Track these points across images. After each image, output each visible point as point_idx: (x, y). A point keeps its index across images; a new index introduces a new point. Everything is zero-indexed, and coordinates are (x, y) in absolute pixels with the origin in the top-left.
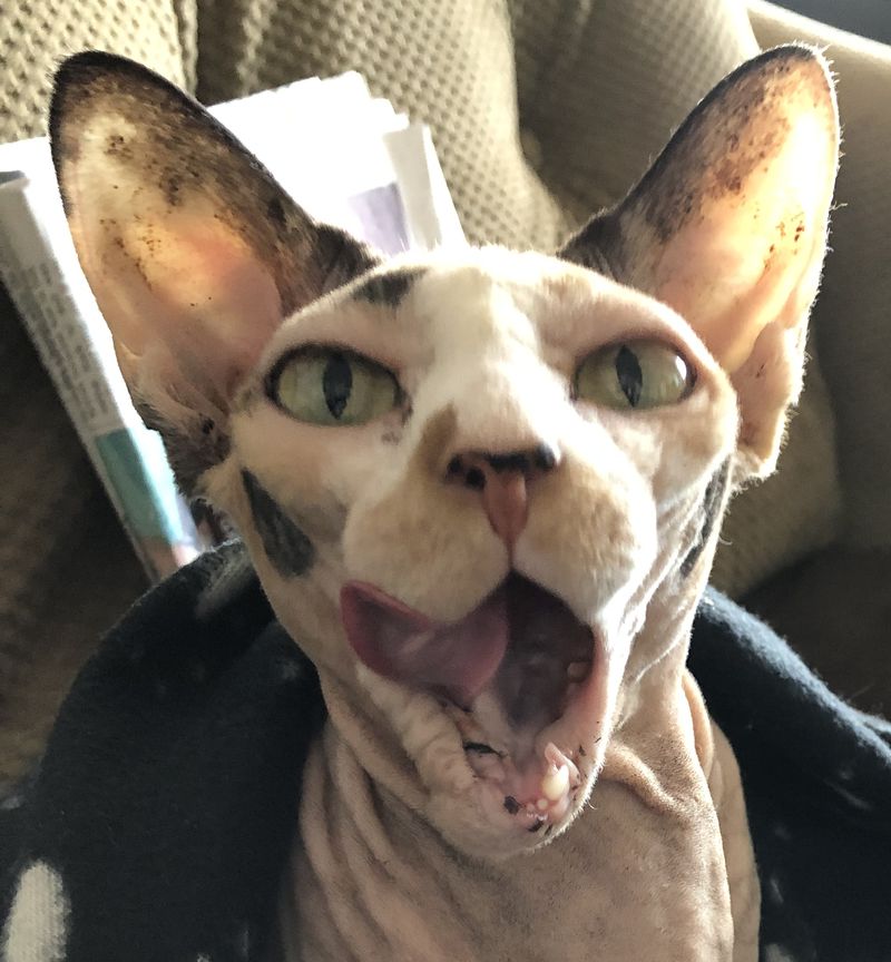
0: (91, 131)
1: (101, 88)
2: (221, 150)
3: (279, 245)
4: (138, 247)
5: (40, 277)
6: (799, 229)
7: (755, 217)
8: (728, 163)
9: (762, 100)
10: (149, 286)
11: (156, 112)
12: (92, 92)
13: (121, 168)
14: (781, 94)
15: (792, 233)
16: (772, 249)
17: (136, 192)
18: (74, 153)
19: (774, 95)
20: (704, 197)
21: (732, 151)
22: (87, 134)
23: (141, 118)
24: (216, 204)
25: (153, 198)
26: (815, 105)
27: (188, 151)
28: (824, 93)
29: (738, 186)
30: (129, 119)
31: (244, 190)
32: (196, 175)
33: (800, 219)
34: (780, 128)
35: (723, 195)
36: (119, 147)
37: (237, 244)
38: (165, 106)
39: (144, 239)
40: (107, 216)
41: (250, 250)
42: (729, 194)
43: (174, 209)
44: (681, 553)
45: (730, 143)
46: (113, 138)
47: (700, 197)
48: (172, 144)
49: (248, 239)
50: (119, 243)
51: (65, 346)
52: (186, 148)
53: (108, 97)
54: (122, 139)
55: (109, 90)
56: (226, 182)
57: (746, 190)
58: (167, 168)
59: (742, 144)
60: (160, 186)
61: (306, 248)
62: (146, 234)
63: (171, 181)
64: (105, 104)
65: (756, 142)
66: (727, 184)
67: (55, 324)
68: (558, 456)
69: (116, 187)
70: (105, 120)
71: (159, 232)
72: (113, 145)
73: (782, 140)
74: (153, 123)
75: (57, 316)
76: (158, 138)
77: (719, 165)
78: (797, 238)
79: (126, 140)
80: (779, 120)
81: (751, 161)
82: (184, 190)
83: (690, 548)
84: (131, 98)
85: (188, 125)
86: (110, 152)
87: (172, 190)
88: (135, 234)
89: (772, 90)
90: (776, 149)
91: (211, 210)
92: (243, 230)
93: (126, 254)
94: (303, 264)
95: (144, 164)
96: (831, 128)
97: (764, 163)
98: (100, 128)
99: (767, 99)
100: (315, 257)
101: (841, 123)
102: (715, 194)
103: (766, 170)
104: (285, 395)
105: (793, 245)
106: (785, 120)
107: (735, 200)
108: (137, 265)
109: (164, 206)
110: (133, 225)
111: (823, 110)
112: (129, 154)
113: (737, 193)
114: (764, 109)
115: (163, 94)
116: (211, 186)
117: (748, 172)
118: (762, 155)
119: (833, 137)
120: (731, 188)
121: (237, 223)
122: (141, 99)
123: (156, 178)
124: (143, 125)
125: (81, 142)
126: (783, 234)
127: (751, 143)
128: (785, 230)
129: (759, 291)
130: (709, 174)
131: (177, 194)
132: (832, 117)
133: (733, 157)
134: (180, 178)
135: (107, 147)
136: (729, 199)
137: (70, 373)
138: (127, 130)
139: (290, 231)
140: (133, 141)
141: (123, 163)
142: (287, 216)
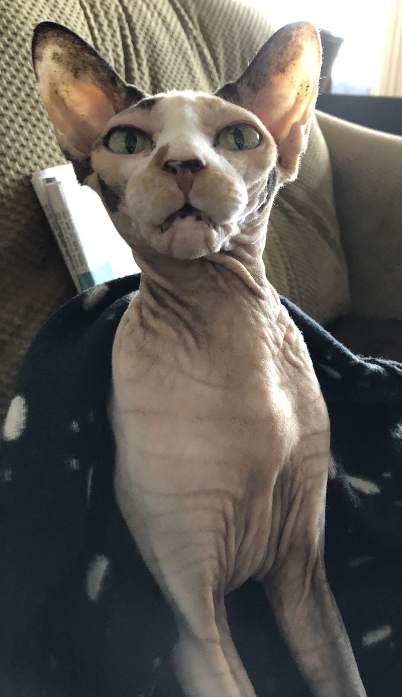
0: (46, 50)
1: (50, 35)
2: (93, 58)
3: (115, 94)
4: (63, 94)
5: (62, 217)
6: (308, 87)
7: (292, 82)
8: (279, 63)
9: (291, 39)
10: (67, 108)
11: (70, 44)
12: (47, 36)
13: (57, 65)
14: (298, 37)
15: (306, 88)
16: (298, 94)
17: (63, 74)
18: (40, 59)
19: (295, 37)
20: (271, 76)
21: (281, 59)
22: (45, 52)
23: (65, 47)
24: (92, 78)
25: (69, 76)
26: (312, 40)
27: (82, 59)
28: (315, 35)
29: (284, 71)
30: (61, 46)
31: (102, 73)
32: (85, 68)
33: (308, 82)
34: (299, 49)
35: (278, 74)
36: (56, 57)
37: (99, 93)
38: (74, 42)
39: (65, 91)
40: (52, 82)
41: (104, 95)
42: (280, 74)
43: (76, 80)
44: (259, 204)
45: (279, 56)
46: (54, 53)
47: (269, 75)
48: (76, 56)
49: (104, 91)
50: (56, 92)
51: (69, 241)
52: (81, 57)
53: (53, 38)
54: (58, 54)
55: (53, 36)
56: (96, 71)
57: (287, 73)
58: (74, 65)
59: (285, 56)
60: (72, 71)
61: (124, 95)
62: (66, 89)
63: (75, 70)
64: (52, 41)
65: (289, 54)
66: (280, 70)
67: (66, 233)
68: (204, 163)
69: (56, 71)
70: (52, 47)
71: (71, 88)
72: (54, 56)
73: (300, 53)
74: (69, 48)
75: (67, 231)
76: (71, 54)
77: (276, 64)
78: (307, 90)
79: (60, 54)
80: (298, 46)
81: (288, 62)
82: (80, 74)
83: (262, 204)
84: (61, 39)
85: (82, 49)
86: (53, 59)
87: (76, 72)
88: (62, 89)
89: (295, 35)
90: (298, 57)
91: (90, 80)
92: (102, 88)
93: (59, 96)
94: (123, 101)
95: (66, 63)
96: (318, 48)
97: (293, 62)
98: (49, 50)
99: (293, 39)
100: (127, 97)
101: (322, 46)
102: (276, 75)
103: (294, 65)
104: (111, 146)
105: (305, 92)
106: (300, 46)
107: (283, 76)
108: (63, 101)
109: (73, 78)
110: (62, 86)
111: (315, 42)
112: (60, 59)
113: (284, 73)
114: (292, 43)
115: (73, 38)
116: (90, 71)
117: (288, 66)
118: (292, 59)
119: (319, 52)
120: (281, 72)
121: (100, 85)
122: (65, 39)
123: (70, 68)
124: (66, 49)
125: (43, 55)
126: (302, 88)
127: (288, 55)
128: (303, 86)
129: (294, 109)
130: (272, 67)
131: (78, 74)
132: (319, 43)
133: (282, 61)
134: (79, 69)
135: (52, 56)
136: (280, 76)
137: (70, 251)
138: (60, 50)
139: (119, 89)
140: (62, 54)
141: (59, 62)
142: (117, 83)
